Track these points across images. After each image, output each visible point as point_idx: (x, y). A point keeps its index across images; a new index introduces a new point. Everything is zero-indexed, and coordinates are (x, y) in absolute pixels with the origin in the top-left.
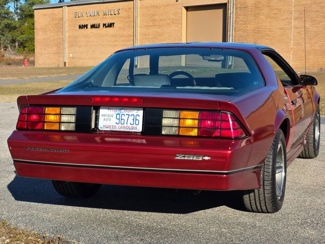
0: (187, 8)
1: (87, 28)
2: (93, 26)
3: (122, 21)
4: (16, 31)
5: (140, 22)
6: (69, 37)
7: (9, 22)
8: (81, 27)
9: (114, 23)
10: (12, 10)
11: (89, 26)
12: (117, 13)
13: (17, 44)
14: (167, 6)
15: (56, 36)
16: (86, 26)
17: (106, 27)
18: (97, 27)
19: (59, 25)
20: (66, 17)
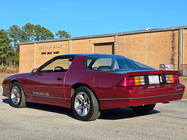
0: (95, 45)
1: (45, 54)
2: (48, 53)
3: (63, 51)
4: (14, 56)
5: (72, 51)
6: (37, 58)
7: (11, 51)
8: (43, 53)
9: (59, 52)
10: (13, 45)
11: (47, 53)
12: (60, 46)
13: (15, 63)
14: (85, 43)
15: (30, 58)
16: (45, 53)
17: (55, 54)
18: (50, 54)
19: (32, 52)
20: (35, 48)
